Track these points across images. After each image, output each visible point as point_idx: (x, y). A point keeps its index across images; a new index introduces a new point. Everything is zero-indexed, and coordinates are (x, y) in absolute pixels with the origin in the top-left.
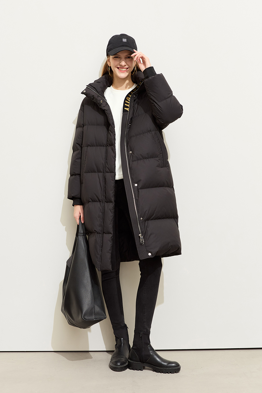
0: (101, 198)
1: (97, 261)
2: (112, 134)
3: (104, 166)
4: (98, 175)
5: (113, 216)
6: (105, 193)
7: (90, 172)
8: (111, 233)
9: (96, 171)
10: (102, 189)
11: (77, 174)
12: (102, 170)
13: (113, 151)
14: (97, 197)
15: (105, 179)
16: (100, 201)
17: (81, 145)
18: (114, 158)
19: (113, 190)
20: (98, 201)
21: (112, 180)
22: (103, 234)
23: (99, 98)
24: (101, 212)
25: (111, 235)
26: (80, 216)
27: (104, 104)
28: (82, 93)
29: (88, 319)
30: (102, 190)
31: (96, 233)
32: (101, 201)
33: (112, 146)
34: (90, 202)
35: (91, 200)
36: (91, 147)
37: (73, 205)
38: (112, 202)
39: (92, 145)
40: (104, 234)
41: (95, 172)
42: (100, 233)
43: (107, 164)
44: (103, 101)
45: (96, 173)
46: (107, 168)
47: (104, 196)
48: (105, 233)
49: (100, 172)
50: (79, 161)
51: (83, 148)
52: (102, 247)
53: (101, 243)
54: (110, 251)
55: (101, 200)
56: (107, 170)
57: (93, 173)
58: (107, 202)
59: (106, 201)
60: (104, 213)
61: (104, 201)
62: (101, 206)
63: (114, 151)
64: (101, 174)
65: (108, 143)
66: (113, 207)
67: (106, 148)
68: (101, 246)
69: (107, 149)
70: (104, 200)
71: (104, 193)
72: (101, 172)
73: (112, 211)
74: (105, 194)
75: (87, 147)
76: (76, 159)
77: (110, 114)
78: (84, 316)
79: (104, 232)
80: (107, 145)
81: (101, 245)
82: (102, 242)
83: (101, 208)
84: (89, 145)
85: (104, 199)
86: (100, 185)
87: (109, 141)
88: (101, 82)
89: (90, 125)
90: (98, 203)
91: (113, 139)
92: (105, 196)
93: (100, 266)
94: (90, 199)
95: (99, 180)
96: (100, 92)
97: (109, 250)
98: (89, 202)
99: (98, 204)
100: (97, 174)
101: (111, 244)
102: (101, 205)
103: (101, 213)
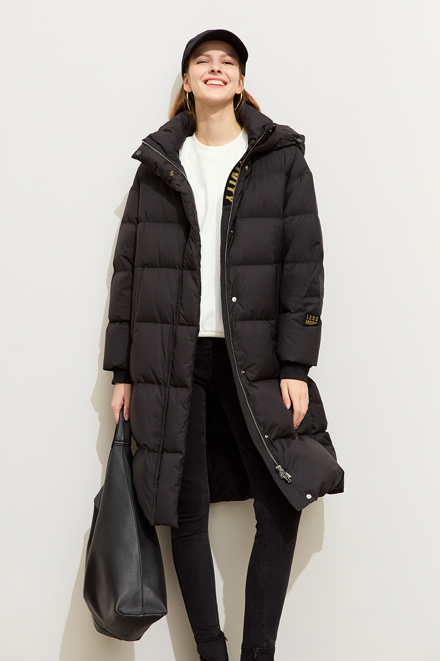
0: (161, 377)
1: (148, 505)
2: (193, 245)
3: (175, 311)
4: (162, 327)
5: (188, 415)
6: (171, 365)
7: (147, 320)
8: (180, 452)
9: (159, 321)
10: (167, 357)
11: (124, 320)
12: (170, 320)
13: (196, 282)
14: (155, 375)
15: (175, 337)
16: (159, 383)
17: (132, 261)
18: (197, 295)
19: (191, 361)
20: (155, 382)
21: (190, 340)
22: (162, 453)
23: (168, 167)
24: (161, 406)
25: (180, 457)
26: (123, 406)
27: (178, 179)
28: (134, 157)
29: (128, 614)
30: (165, 360)
31: (146, 451)
32: (162, 382)
33: (194, 272)
34: (142, 383)
35: (142, 380)
36: (150, 269)
37: (113, 383)
38: (186, 387)
39: (152, 265)
40: (165, 453)
41: (155, 321)
42: (154, 451)
43: (181, 308)
44: (176, 172)
45: (157, 324)
46: (181, 315)
47: (170, 373)
48: (168, 452)
49: (165, 323)
50: (127, 293)
51: (136, 268)
52: (159, 478)
53: (158, 471)
54: (177, 488)
55: (162, 380)
56: (183, 320)
57: (152, 324)
58: (175, 386)
59: (173, 383)
60: (166, 408)
61: (168, 383)
62: (161, 394)
63: (198, 282)
64: (167, 327)
65: (185, 261)
66: (187, 397)
67: (180, 271)
68: (157, 477)
69: (182, 275)
70: (169, 381)
71: (169, 366)
72: (169, 323)
73: (186, 405)
74: (171, 368)
75: (142, 268)
76: (123, 289)
77: (190, 202)
78: (119, 607)
79: (165, 450)
80: (183, 267)
81: (157, 474)
82: (158, 468)
83: (160, 396)
84: (145, 264)
85: (169, 379)
86: (163, 348)
87: (186, 258)
88: (172, 130)
89: (150, 221)
90: (156, 387)
91: (196, 256)
92: (172, 373)
93: (153, 516)
94: (141, 376)
95: (162, 338)
96: (169, 152)
97: (175, 486)
98: (139, 382)
99: (155, 389)
100: (159, 326)
101: (179, 475)
102: (161, 392)
103: (160, 408)
